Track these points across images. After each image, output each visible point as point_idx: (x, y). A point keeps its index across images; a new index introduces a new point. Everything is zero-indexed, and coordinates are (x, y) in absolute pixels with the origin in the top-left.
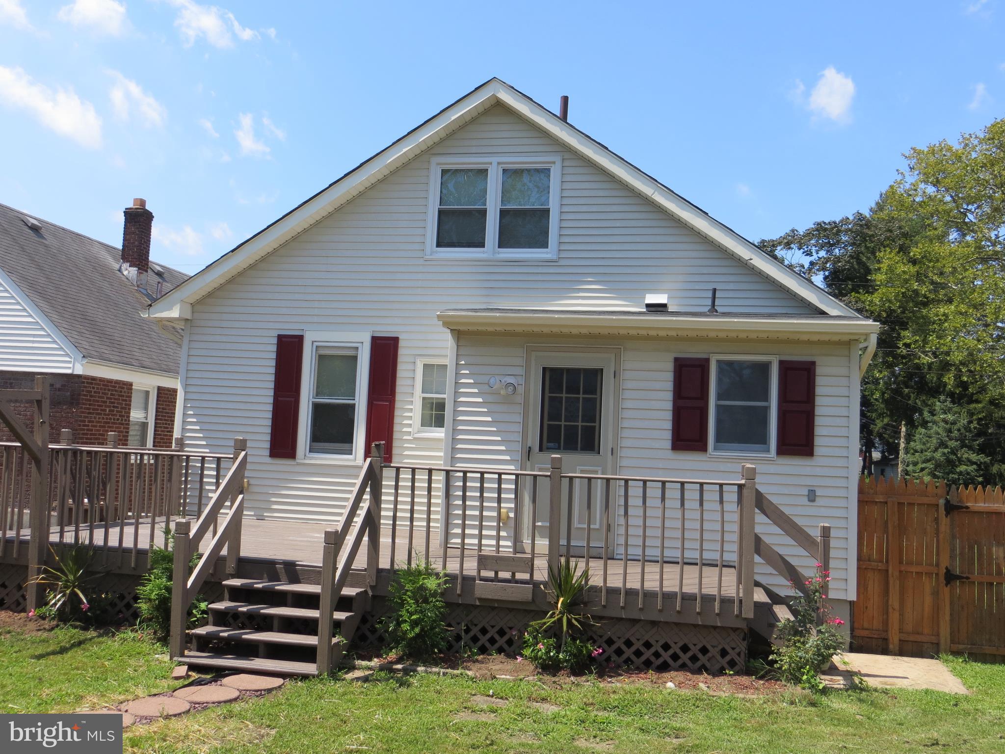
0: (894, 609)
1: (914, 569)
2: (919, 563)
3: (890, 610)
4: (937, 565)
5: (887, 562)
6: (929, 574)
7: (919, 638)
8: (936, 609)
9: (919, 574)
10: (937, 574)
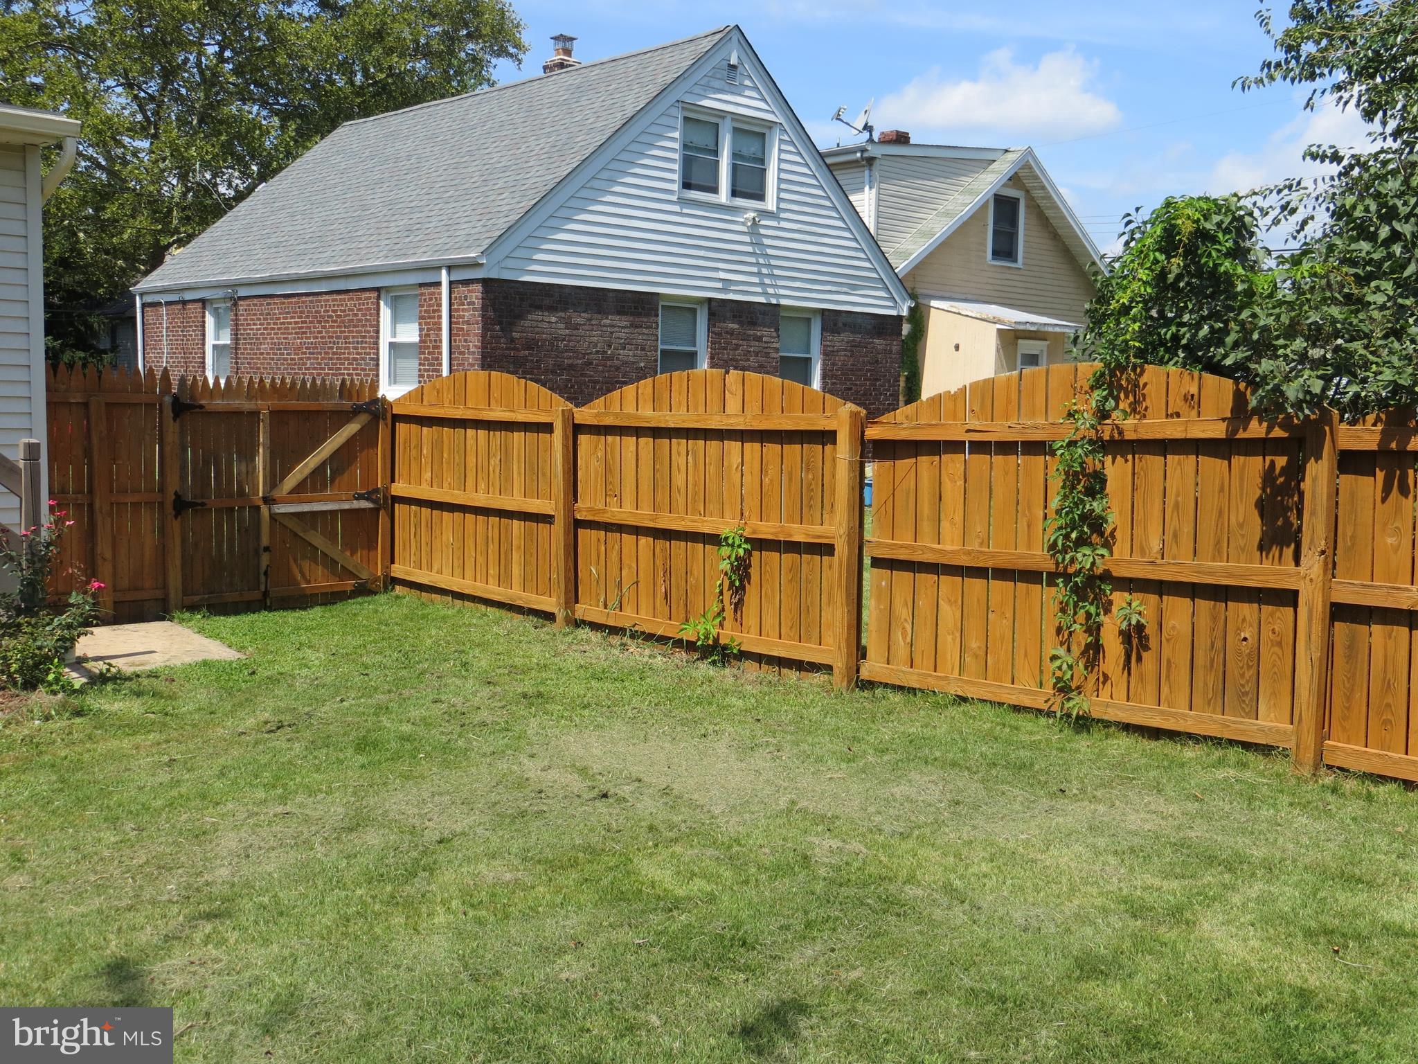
0: (104, 559)
1: (130, 499)
2: (136, 491)
3: (99, 562)
4: (162, 490)
5: (91, 491)
6: (149, 504)
7: (139, 596)
8: (162, 551)
9: (136, 505)
10: (161, 504)
